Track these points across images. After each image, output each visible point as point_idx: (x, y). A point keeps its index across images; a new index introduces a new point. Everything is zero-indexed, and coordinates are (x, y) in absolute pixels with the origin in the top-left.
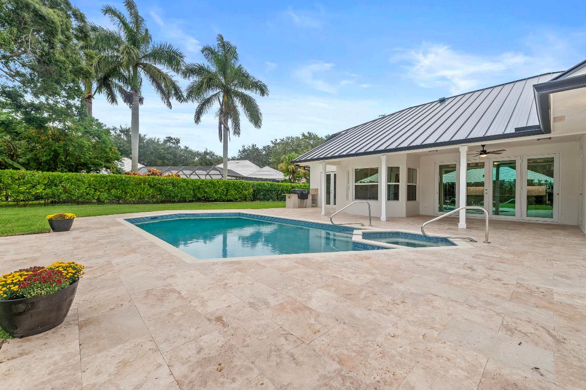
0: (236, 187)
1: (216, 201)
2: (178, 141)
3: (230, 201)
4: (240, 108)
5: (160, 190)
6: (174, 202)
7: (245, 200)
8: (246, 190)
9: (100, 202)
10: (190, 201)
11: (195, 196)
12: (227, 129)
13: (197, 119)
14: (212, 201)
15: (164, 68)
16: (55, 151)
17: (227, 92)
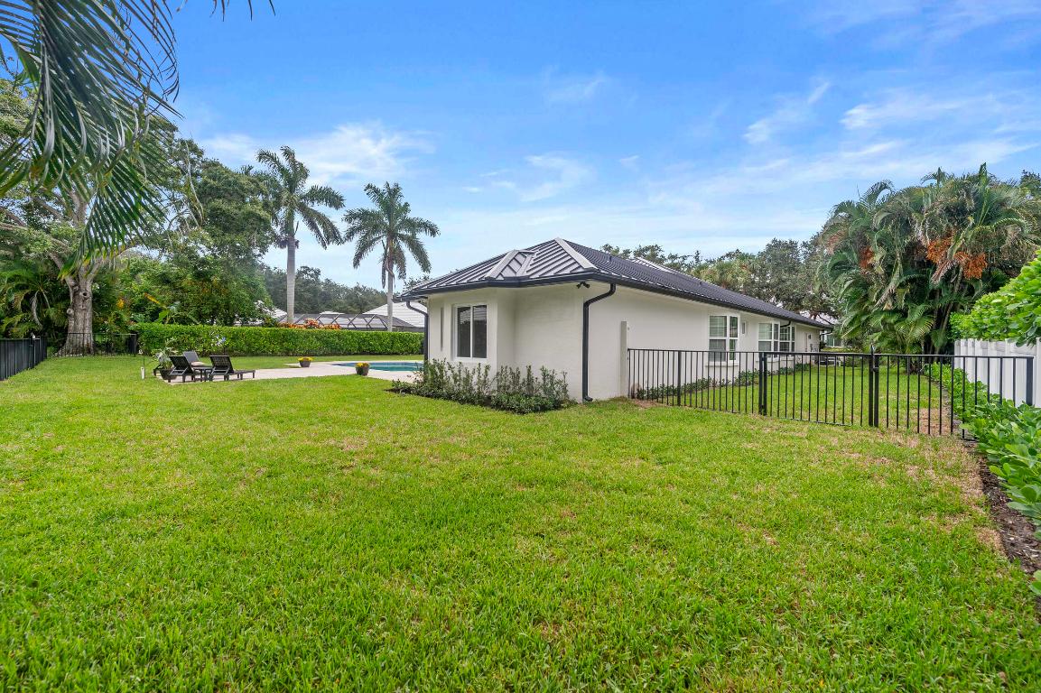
0: (403, 339)
1: (380, 354)
2: (317, 273)
3: (396, 354)
4: (404, 247)
5: (327, 343)
6: (339, 355)
7: (412, 353)
8: (413, 342)
9: (274, 354)
10: (355, 354)
11: (360, 348)
12: (392, 276)
13: (356, 263)
14: (377, 354)
15: (321, 208)
16: (218, 304)
17: (392, 235)
